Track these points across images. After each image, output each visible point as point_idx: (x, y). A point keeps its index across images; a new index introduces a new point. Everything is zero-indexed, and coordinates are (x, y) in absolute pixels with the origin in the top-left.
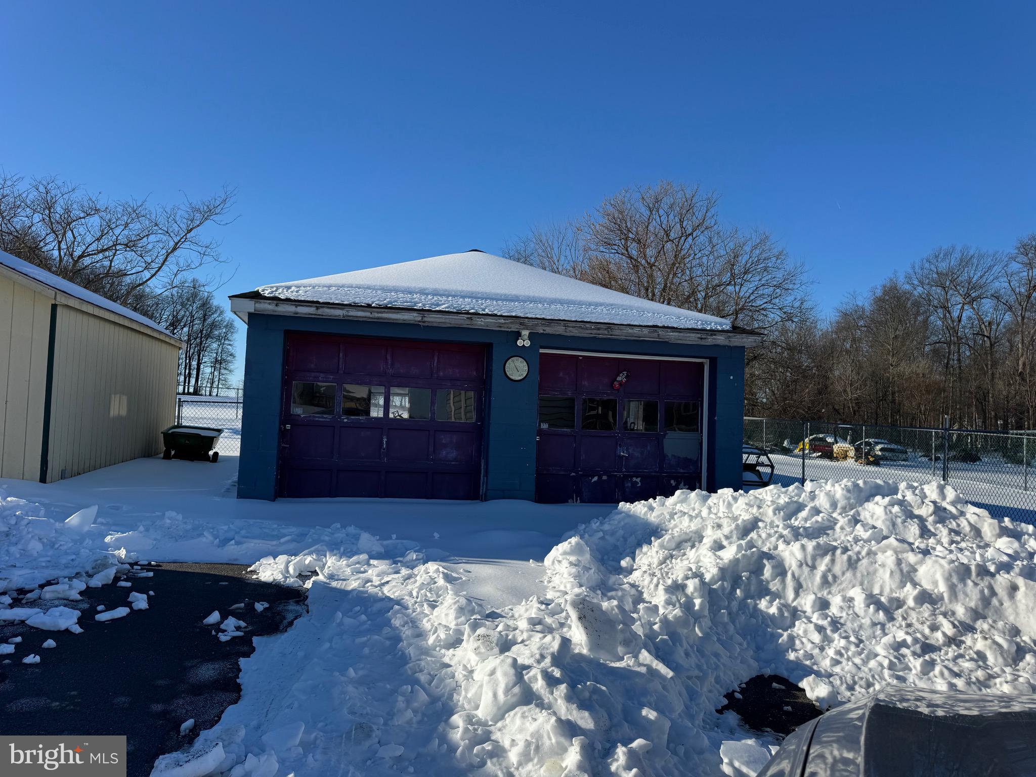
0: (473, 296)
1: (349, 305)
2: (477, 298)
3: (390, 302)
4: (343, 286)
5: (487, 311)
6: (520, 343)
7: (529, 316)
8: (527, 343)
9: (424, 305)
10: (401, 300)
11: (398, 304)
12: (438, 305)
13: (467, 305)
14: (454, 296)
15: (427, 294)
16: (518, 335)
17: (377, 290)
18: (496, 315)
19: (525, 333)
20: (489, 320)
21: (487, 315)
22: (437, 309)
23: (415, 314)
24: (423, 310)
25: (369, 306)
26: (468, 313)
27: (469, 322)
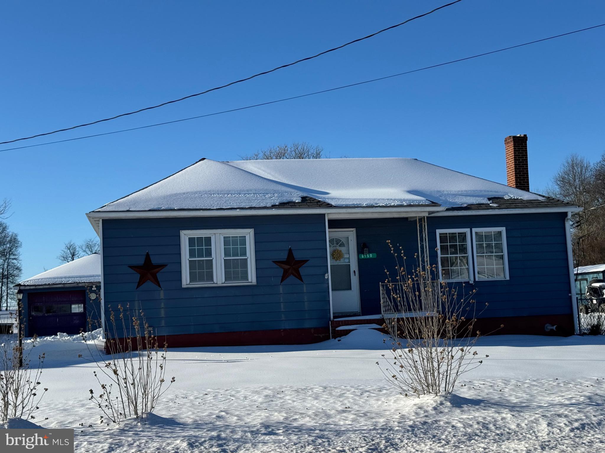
0: (80, 277)
1: (44, 285)
2: (81, 277)
3: (55, 282)
4: (43, 279)
5: (83, 281)
6: (93, 289)
7: (95, 281)
8: (95, 289)
9: (65, 282)
10: (58, 281)
11: (57, 282)
12: (69, 281)
13: (77, 280)
14: (74, 278)
15: (66, 278)
16: (92, 287)
17: (52, 279)
18: (85, 282)
19: (94, 286)
20: (83, 284)
21: (82, 283)
22: (68, 282)
23: (62, 285)
24: (64, 283)
25: (49, 284)
26: (77, 283)
27: (77, 285)
